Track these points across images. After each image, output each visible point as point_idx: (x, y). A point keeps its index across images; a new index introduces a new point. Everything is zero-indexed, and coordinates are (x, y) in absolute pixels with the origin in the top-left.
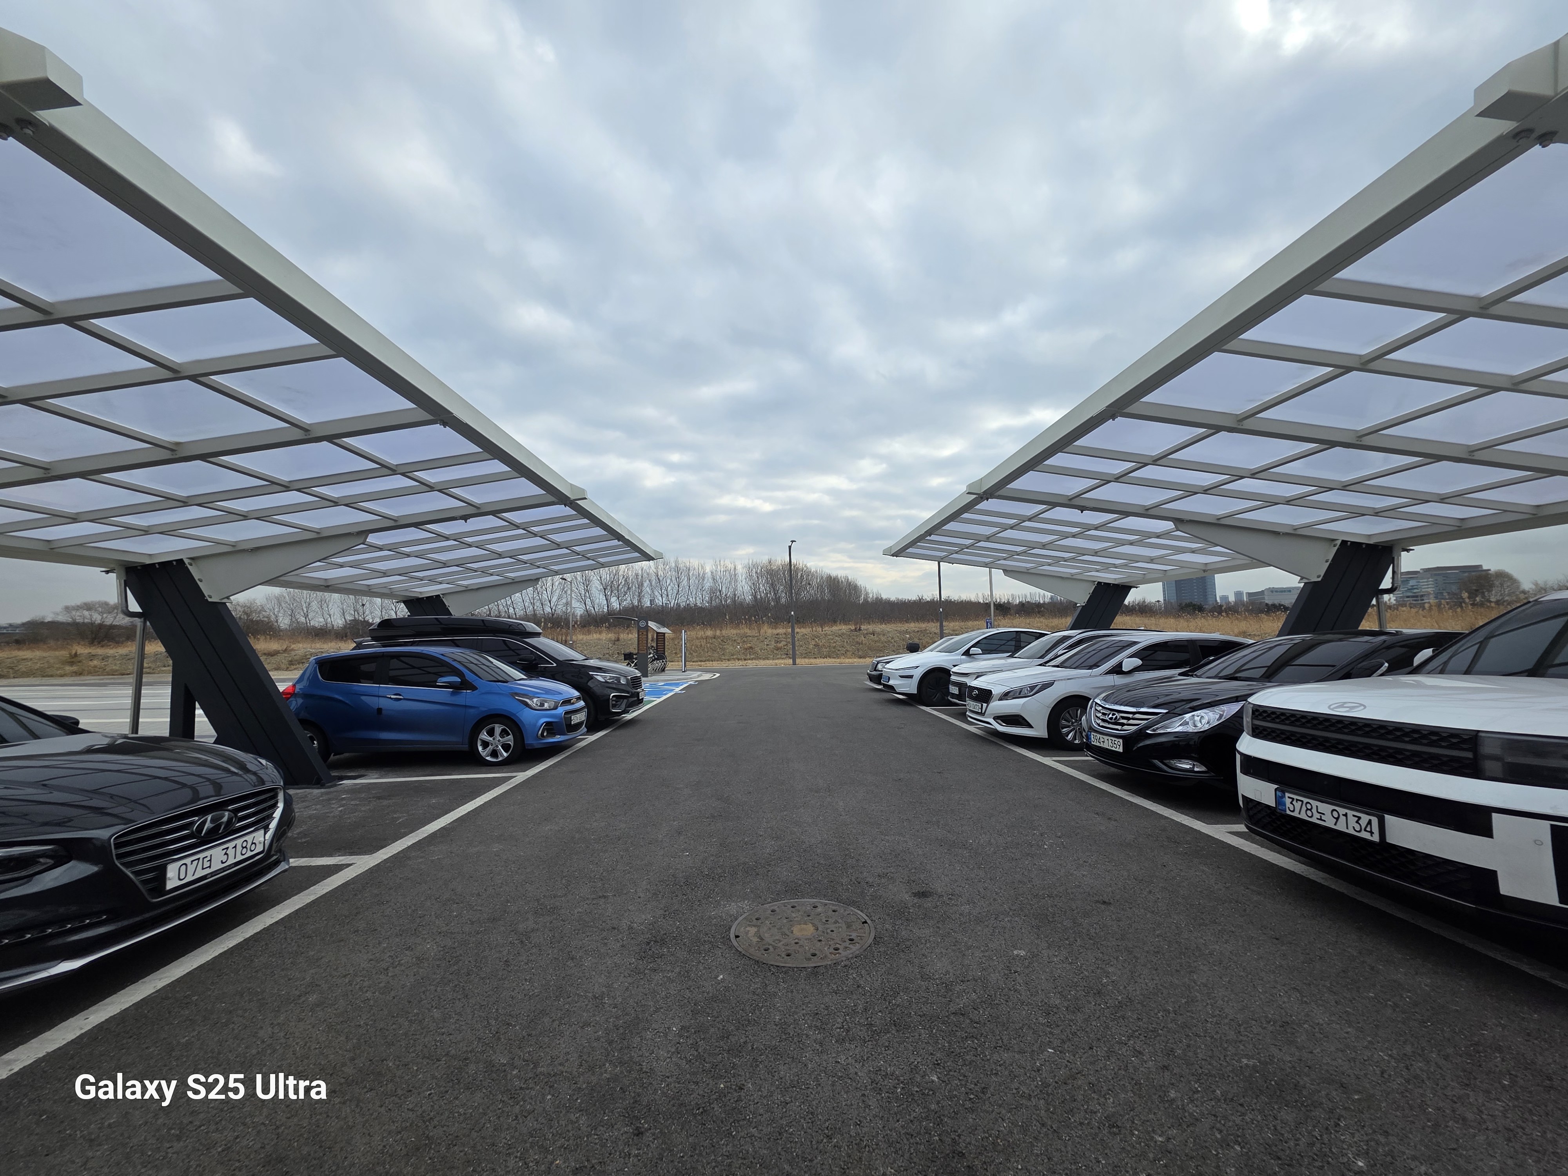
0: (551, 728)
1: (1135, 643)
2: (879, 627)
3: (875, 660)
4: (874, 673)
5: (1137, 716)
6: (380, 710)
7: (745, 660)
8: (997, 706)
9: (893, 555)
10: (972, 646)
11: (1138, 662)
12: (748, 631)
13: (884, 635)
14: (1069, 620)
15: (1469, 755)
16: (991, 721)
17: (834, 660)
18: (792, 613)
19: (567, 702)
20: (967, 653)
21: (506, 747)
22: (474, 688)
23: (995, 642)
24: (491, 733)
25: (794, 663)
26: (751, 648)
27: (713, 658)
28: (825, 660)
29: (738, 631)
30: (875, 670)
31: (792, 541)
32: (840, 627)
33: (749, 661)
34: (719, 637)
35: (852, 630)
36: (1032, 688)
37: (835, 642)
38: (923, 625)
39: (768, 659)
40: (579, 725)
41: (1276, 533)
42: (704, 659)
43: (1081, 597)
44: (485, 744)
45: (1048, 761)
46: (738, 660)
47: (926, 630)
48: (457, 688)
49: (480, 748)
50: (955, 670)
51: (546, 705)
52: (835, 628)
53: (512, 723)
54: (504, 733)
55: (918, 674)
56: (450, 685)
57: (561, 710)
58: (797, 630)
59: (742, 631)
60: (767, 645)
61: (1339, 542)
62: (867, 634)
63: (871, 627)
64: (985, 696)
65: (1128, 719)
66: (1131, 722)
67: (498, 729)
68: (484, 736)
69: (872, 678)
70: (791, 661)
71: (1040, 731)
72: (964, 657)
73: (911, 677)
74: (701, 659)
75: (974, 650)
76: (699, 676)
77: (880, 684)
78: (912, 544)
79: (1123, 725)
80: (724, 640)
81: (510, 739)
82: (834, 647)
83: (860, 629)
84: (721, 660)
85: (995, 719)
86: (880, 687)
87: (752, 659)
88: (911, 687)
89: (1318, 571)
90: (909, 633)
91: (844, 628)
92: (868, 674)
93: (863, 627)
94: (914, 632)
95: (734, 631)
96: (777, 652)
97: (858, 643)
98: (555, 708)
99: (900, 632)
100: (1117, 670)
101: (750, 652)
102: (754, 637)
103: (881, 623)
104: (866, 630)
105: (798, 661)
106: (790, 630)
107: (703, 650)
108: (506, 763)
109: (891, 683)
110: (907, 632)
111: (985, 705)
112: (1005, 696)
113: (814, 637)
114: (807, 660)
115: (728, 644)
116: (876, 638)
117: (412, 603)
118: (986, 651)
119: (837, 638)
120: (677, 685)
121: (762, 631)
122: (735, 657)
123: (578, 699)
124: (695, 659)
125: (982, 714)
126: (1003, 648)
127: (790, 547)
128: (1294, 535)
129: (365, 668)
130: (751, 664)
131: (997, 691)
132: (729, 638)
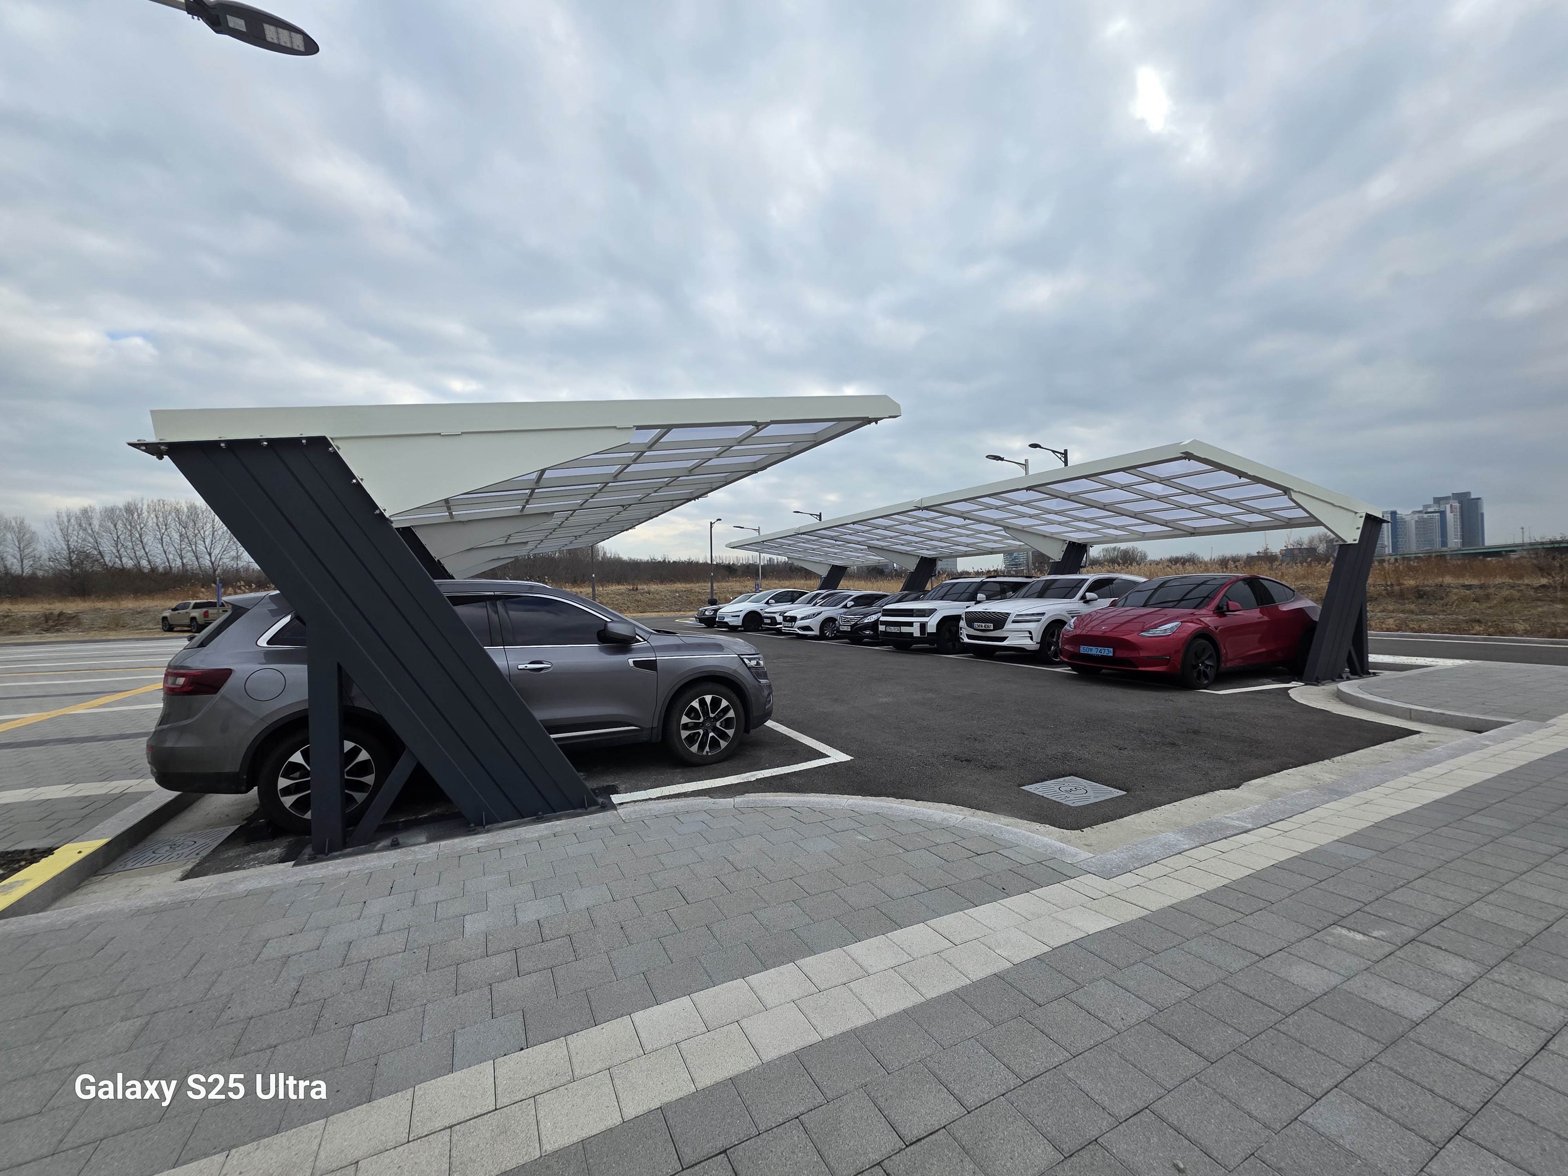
1: (852, 596)
2: (654, 587)
8: (799, 623)
11: (852, 603)
15: (912, 613)
16: (796, 630)
20: (767, 603)
35: (630, 590)
36: (814, 615)
41: (901, 553)
43: (824, 572)
45: (819, 645)
47: (691, 590)
50: (764, 611)
55: (742, 615)
61: (920, 558)
64: (793, 619)
66: (851, 622)
71: (816, 632)
72: (766, 605)
73: (739, 616)
75: (771, 601)
77: (716, 622)
79: (849, 623)
83: (637, 589)
85: (799, 628)
88: (738, 622)
89: (915, 567)
90: (678, 592)
91: (622, 588)
93: (640, 587)
94: (682, 591)
97: (636, 600)
99: (671, 591)
100: (845, 607)
104: (642, 589)
109: (725, 620)
110: (676, 592)
112: (802, 619)
116: (651, 596)
118: (776, 602)
125: (792, 627)
126: (781, 600)
128: (906, 554)
131: (799, 617)
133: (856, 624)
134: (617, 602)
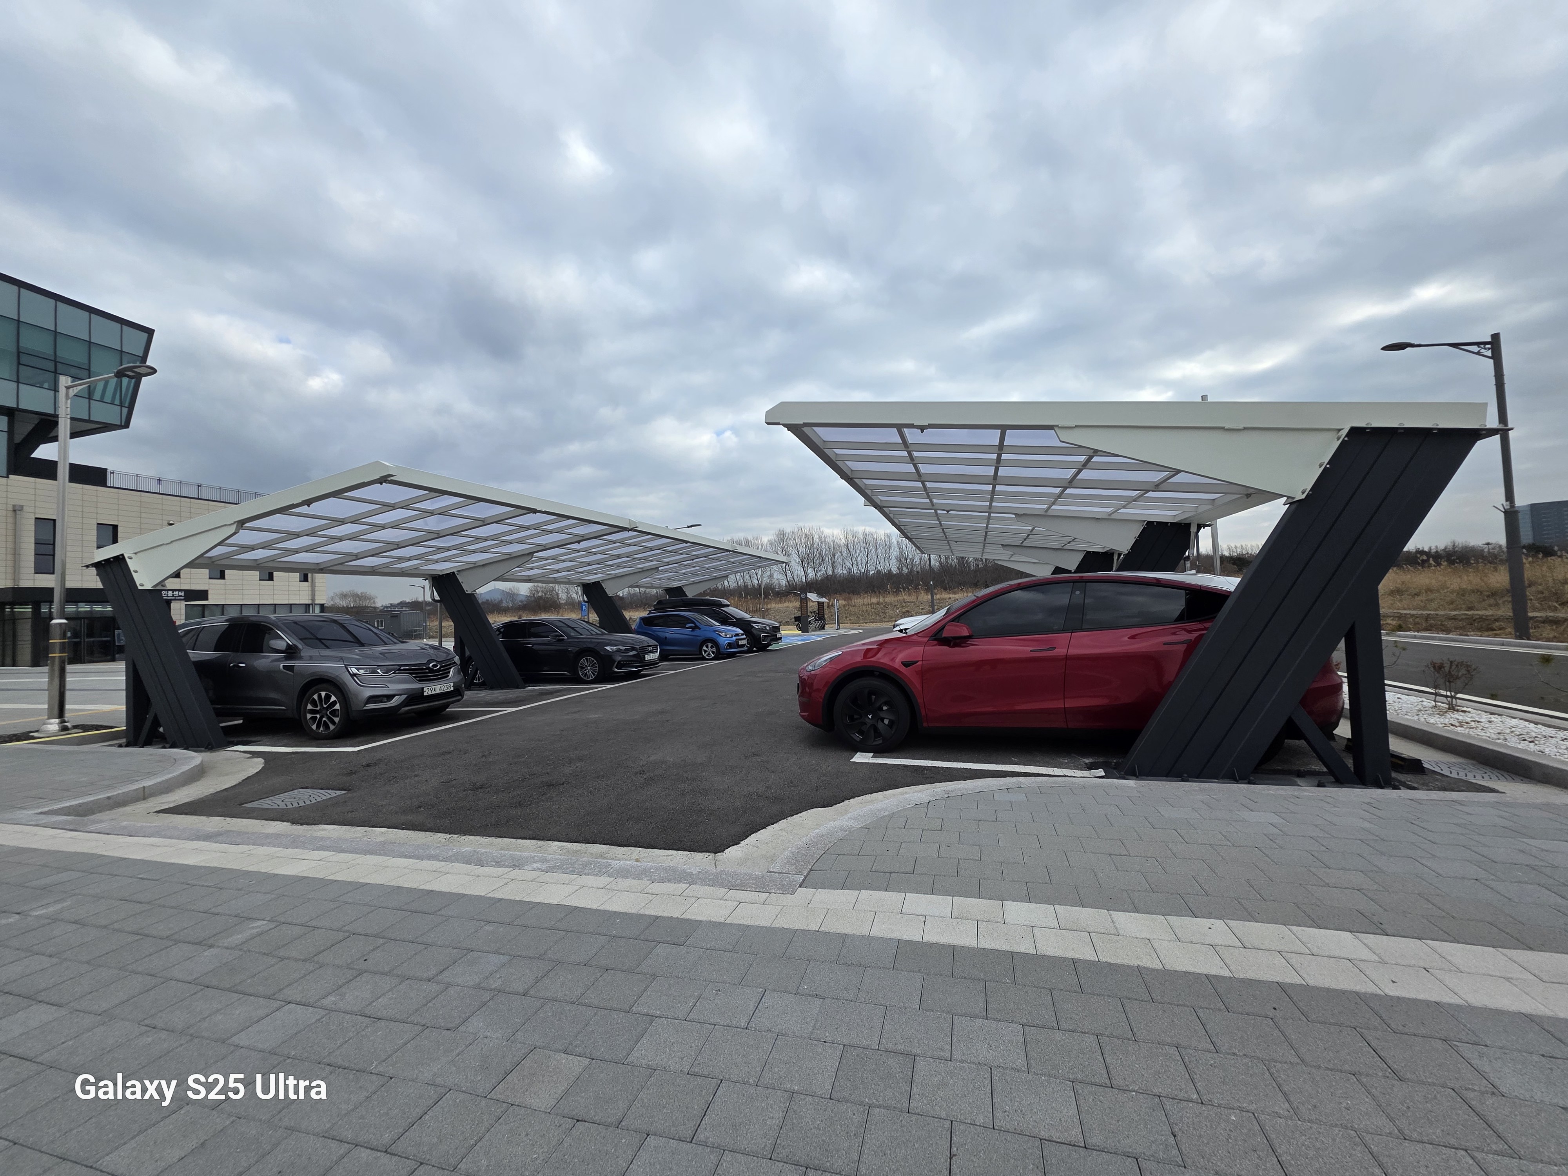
0: (730, 645)
6: (666, 637)
18: (931, 583)
19: (737, 635)
21: (713, 653)
22: (700, 629)
24: (707, 647)
29: (899, 598)
40: (743, 646)
44: (705, 651)
48: (693, 628)
49: (703, 653)
51: (728, 636)
53: (715, 643)
54: (712, 647)
56: (691, 627)
57: (734, 638)
67: (710, 645)
68: (705, 648)
80: (886, 605)
81: (714, 649)
95: (895, 598)
98: (732, 637)
107: (869, 614)
108: (713, 659)
115: (890, 609)
117: (669, 591)
121: (921, 597)
123: (742, 634)
129: (656, 622)
132: (890, 604)
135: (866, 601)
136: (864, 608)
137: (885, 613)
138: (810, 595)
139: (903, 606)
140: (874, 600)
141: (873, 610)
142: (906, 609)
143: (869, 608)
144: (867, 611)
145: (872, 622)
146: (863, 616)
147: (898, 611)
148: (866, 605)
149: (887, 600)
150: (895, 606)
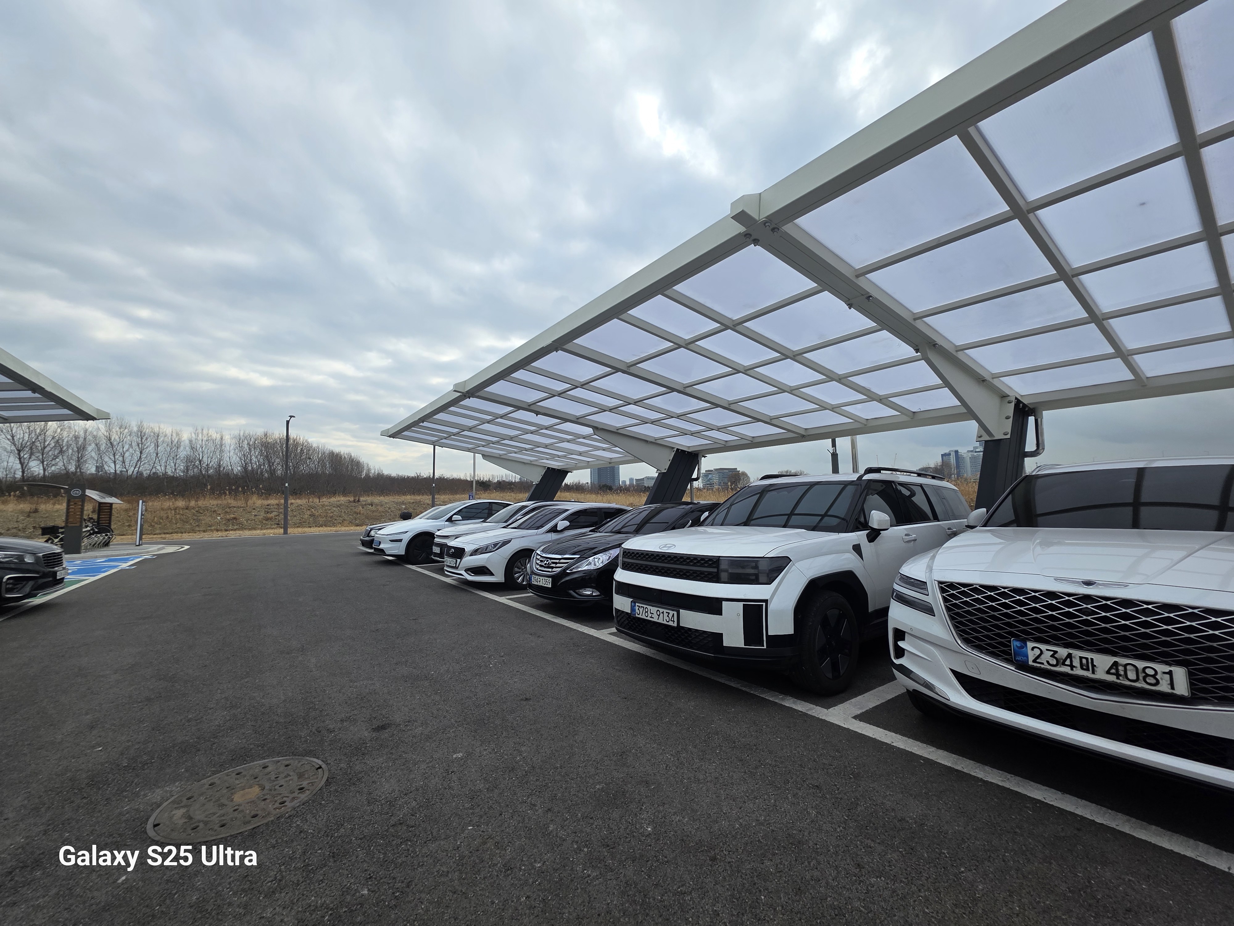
1: (567, 510)
2: (377, 499)
3: (368, 528)
4: (367, 539)
5: (562, 561)
7: (226, 530)
8: (469, 561)
9: (390, 436)
10: (454, 514)
11: (567, 523)
12: (232, 502)
13: (382, 506)
14: (527, 495)
15: (715, 570)
16: (463, 572)
17: (329, 528)
18: (287, 485)
20: (450, 520)
23: (474, 510)
25: (285, 532)
26: (235, 518)
27: (183, 531)
28: (321, 529)
29: (220, 502)
30: (368, 536)
31: (291, 417)
32: (339, 499)
33: (231, 532)
34: (193, 508)
35: (350, 502)
36: (495, 545)
37: (332, 512)
38: (418, 498)
39: (255, 529)
41: (646, 441)
42: (171, 531)
43: (536, 477)
45: (503, 600)
46: (217, 530)
47: (420, 501)
50: (438, 533)
52: (333, 500)
55: (406, 538)
58: (289, 502)
59: (225, 502)
60: (255, 515)
61: (675, 449)
62: (365, 505)
63: (369, 499)
64: (459, 553)
65: (556, 563)
66: (558, 565)
69: (364, 543)
70: (282, 531)
71: (498, 577)
72: (447, 523)
73: (400, 540)
74: (166, 531)
75: (455, 517)
76: (159, 550)
77: (371, 548)
78: (408, 428)
79: (553, 568)
80: (200, 511)
82: (331, 517)
83: (359, 501)
84: (194, 531)
85: (465, 571)
86: (372, 551)
87: (235, 530)
88: (400, 549)
89: (665, 466)
90: (405, 504)
91: (342, 499)
92: (361, 540)
93: (362, 499)
94: (410, 503)
95: (215, 502)
96: (266, 523)
97: (355, 513)
99: (397, 503)
100: (554, 530)
101: (234, 523)
102: (238, 507)
103: (380, 496)
104: (365, 501)
105: (290, 530)
106: (282, 501)
107: (170, 522)
109: (382, 546)
110: (403, 503)
111: (459, 560)
112: (475, 552)
113: (310, 508)
114: (300, 530)
115: (205, 515)
116: (374, 508)
118: (464, 519)
119: (334, 509)
120: (125, 560)
121: (250, 502)
122: (213, 528)
124: (158, 532)
125: (456, 568)
126: (479, 515)
127: (288, 422)
128: (655, 443)
130: (233, 535)
131: (468, 548)
132: (206, 509)
133: (564, 573)
134: (332, 514)
135: (168, 504)
136: (163, 514)
137: (198, 520)
138: (89, 493)
139: (226, 512)
140: (181, 503)
141: (178, 516)
142: (233, 516)
143: (171, 514)
144: (167, 517)
145: (177, 532)
146: (160, 523)
147: (219, 518)
148: (166, 510)
149: (201, 503)
150: (215, 511)
